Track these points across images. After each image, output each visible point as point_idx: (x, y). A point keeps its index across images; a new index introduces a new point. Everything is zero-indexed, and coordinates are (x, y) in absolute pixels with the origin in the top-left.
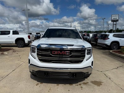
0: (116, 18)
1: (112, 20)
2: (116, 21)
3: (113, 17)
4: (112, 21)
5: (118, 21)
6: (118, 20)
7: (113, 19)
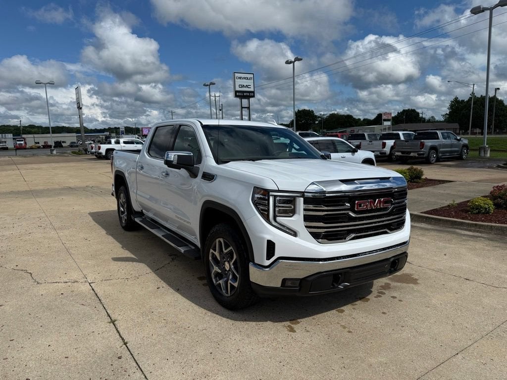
0: (247, 86)
1: (236, 92)
2: (248, 97)
3: (238, 82)
4: (236, 96)
5: (254, 96)
6: (253, 92)
7: (238, 89)
